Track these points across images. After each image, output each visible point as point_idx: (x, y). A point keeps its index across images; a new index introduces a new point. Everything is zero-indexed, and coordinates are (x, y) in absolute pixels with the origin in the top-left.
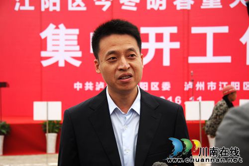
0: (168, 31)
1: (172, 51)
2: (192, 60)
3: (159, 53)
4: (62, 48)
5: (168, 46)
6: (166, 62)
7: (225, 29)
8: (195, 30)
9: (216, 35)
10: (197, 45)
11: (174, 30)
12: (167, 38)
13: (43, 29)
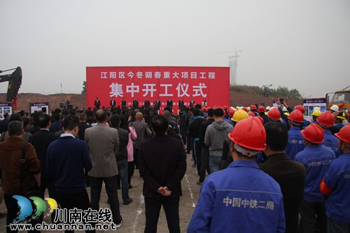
0: (152, 85)
1: (154, 92)
2: (161, 95)
3: (149, 92)
4: (116, 91)
5: (152, 90)
6: (152, 96)
7: (171, 85)
8: (162, 85)
9: (168, 87)
10: (162, 90)
11: (154, 85)
12: (152, 87)
13: (110, 84)
